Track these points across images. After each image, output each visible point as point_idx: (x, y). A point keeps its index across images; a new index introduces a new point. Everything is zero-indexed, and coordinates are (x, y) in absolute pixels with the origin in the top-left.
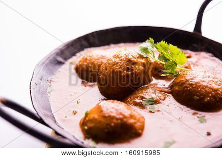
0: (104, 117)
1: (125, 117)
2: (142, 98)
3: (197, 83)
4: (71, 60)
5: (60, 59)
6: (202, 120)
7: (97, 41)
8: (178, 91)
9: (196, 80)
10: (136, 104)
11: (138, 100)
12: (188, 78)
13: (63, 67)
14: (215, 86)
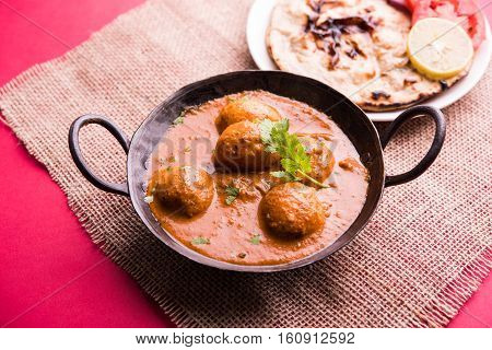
2: (232, 185)
4: (231, 96)
5: (218, 90)
9: (282, 200)
10: (220, 186)
11: (225, 183)
13: (219, 100)
14: (292, 217)
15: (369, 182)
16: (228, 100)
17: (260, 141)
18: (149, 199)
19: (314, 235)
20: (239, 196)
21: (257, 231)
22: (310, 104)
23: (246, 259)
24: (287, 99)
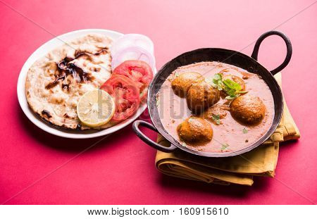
0: (191, 131)
1: (202, 131)
2: (213, 115)
3: (245, 109)
4: (169, 77)
6: (245, 132)
7: (185, 60)
8: (234, 112)
9: (245, 107)
10: (209, 119)
11: (210, 116)
12: (240, 104)
14: (255, 111)
15: (263, 79)
16: (169, 80)
17: (214, 88)
18: (184, 144)
19: (266, 114)
20: (221, 117)
21: (243, 127)
22: (205, 61)
23: (249, 142)
24: (193, 64)
